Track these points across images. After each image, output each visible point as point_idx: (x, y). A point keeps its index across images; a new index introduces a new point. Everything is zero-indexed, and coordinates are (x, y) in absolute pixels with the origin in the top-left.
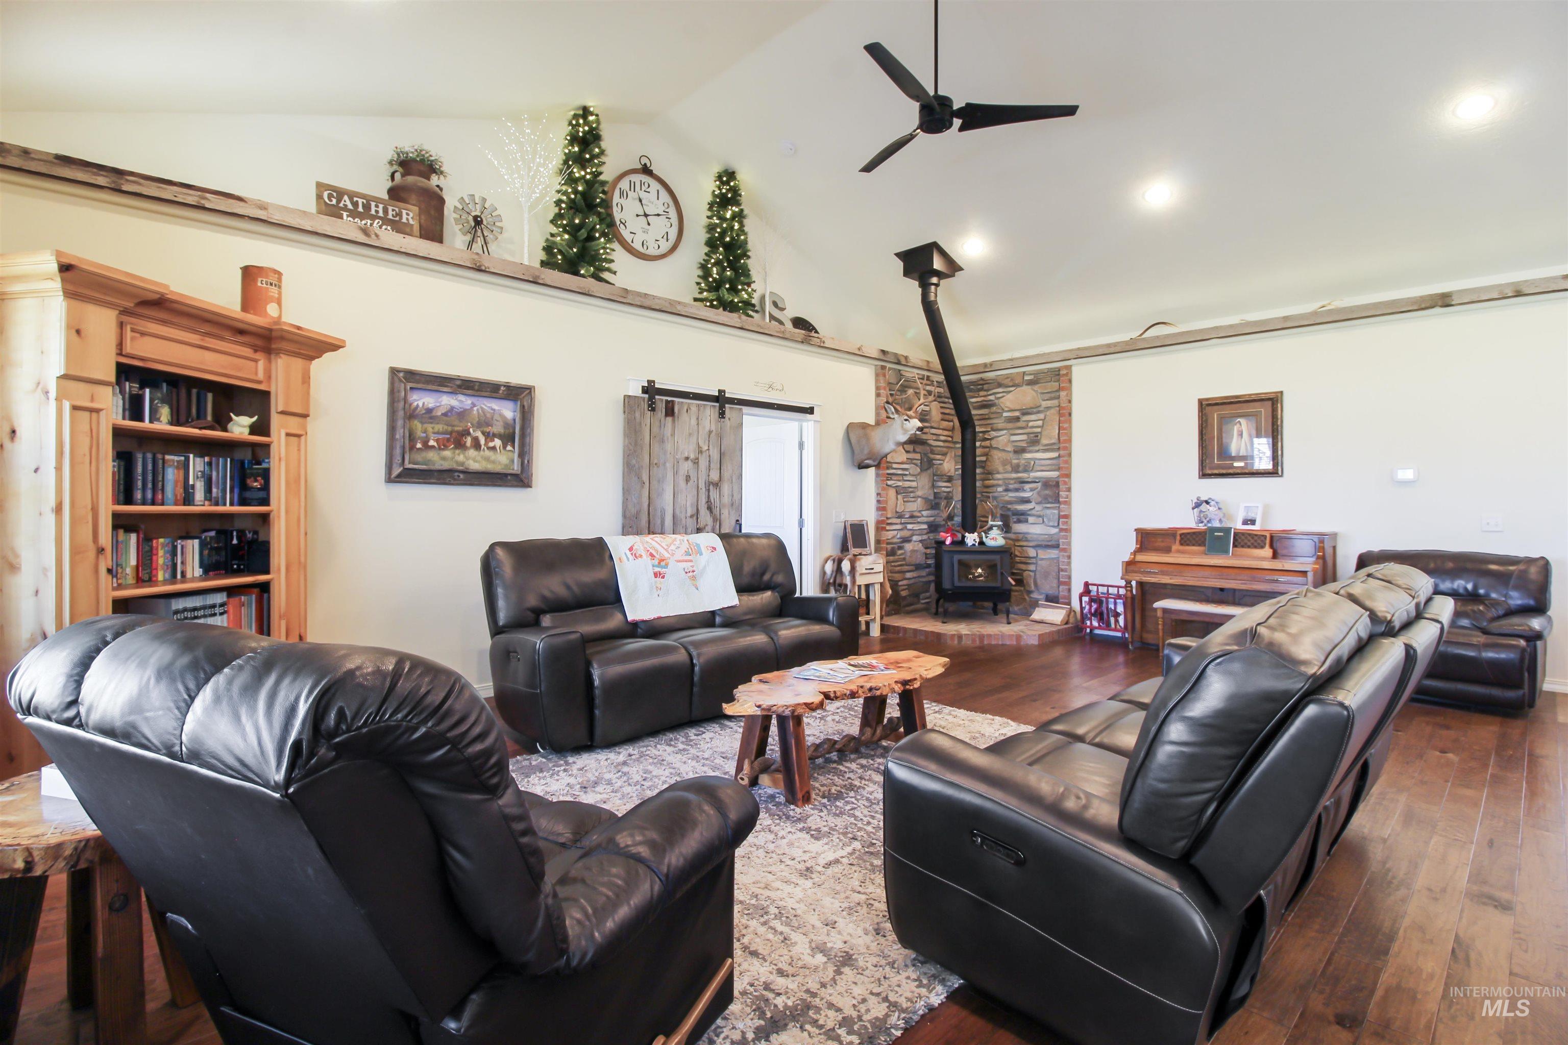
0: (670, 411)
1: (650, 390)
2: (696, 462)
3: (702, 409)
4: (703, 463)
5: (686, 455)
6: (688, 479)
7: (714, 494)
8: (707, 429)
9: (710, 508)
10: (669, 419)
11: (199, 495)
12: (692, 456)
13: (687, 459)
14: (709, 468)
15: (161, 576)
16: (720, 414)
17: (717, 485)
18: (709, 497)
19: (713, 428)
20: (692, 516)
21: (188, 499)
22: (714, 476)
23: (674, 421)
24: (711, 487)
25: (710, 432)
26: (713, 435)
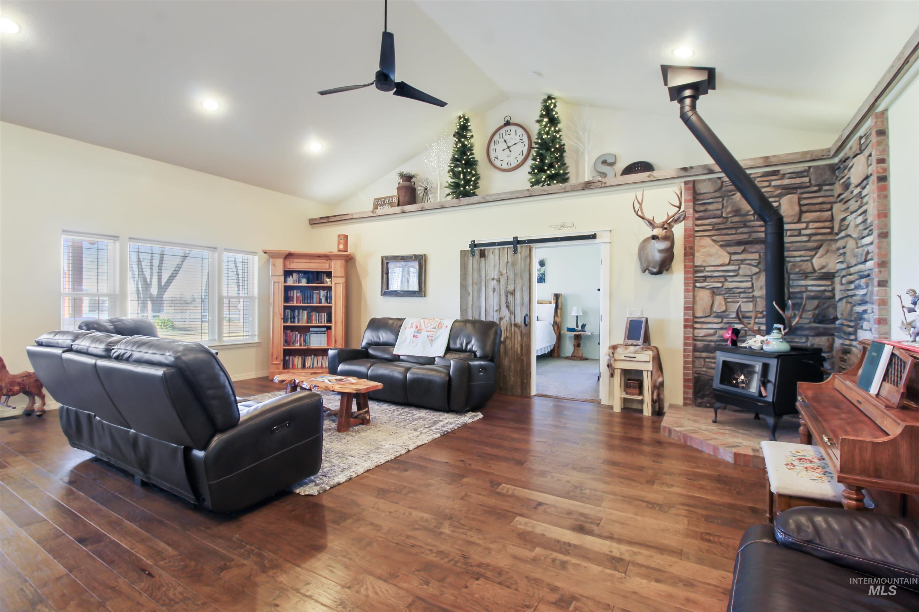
0: (482, 254)
1: (473, 245)
2: (499, 281)
3: (501, 250)
4: (503, 281)
5: (493, 277)
6: (494, 290)
7: (510, 298)
8: (506, 261)
9: (508, 307)
10: (483, 259)
11: (323, 301)
12: (496, 277)
13: (493, 279)
14: (507, 283)
15: (314, 322)
16: (514, 251)
17: (512, 293)
18: (507, 300)
19: (509, 260)
20: (497, 311)
21: (320, 302)
22: (511, 288)
23: (485, 260)
24: (509, 295)
25: (507, 263)
26: (509, 264)
